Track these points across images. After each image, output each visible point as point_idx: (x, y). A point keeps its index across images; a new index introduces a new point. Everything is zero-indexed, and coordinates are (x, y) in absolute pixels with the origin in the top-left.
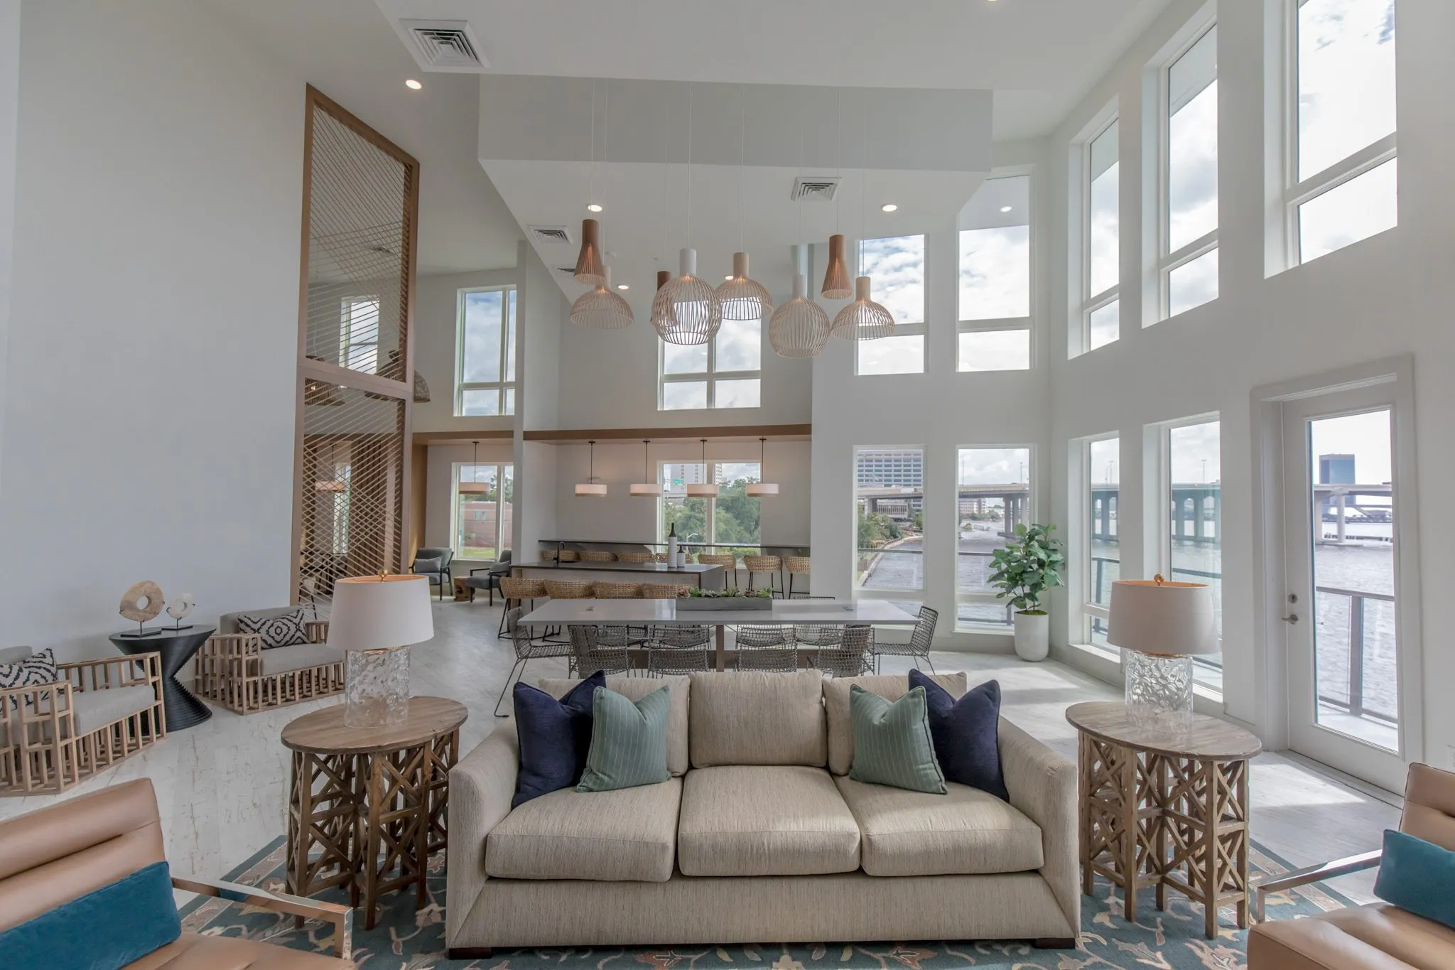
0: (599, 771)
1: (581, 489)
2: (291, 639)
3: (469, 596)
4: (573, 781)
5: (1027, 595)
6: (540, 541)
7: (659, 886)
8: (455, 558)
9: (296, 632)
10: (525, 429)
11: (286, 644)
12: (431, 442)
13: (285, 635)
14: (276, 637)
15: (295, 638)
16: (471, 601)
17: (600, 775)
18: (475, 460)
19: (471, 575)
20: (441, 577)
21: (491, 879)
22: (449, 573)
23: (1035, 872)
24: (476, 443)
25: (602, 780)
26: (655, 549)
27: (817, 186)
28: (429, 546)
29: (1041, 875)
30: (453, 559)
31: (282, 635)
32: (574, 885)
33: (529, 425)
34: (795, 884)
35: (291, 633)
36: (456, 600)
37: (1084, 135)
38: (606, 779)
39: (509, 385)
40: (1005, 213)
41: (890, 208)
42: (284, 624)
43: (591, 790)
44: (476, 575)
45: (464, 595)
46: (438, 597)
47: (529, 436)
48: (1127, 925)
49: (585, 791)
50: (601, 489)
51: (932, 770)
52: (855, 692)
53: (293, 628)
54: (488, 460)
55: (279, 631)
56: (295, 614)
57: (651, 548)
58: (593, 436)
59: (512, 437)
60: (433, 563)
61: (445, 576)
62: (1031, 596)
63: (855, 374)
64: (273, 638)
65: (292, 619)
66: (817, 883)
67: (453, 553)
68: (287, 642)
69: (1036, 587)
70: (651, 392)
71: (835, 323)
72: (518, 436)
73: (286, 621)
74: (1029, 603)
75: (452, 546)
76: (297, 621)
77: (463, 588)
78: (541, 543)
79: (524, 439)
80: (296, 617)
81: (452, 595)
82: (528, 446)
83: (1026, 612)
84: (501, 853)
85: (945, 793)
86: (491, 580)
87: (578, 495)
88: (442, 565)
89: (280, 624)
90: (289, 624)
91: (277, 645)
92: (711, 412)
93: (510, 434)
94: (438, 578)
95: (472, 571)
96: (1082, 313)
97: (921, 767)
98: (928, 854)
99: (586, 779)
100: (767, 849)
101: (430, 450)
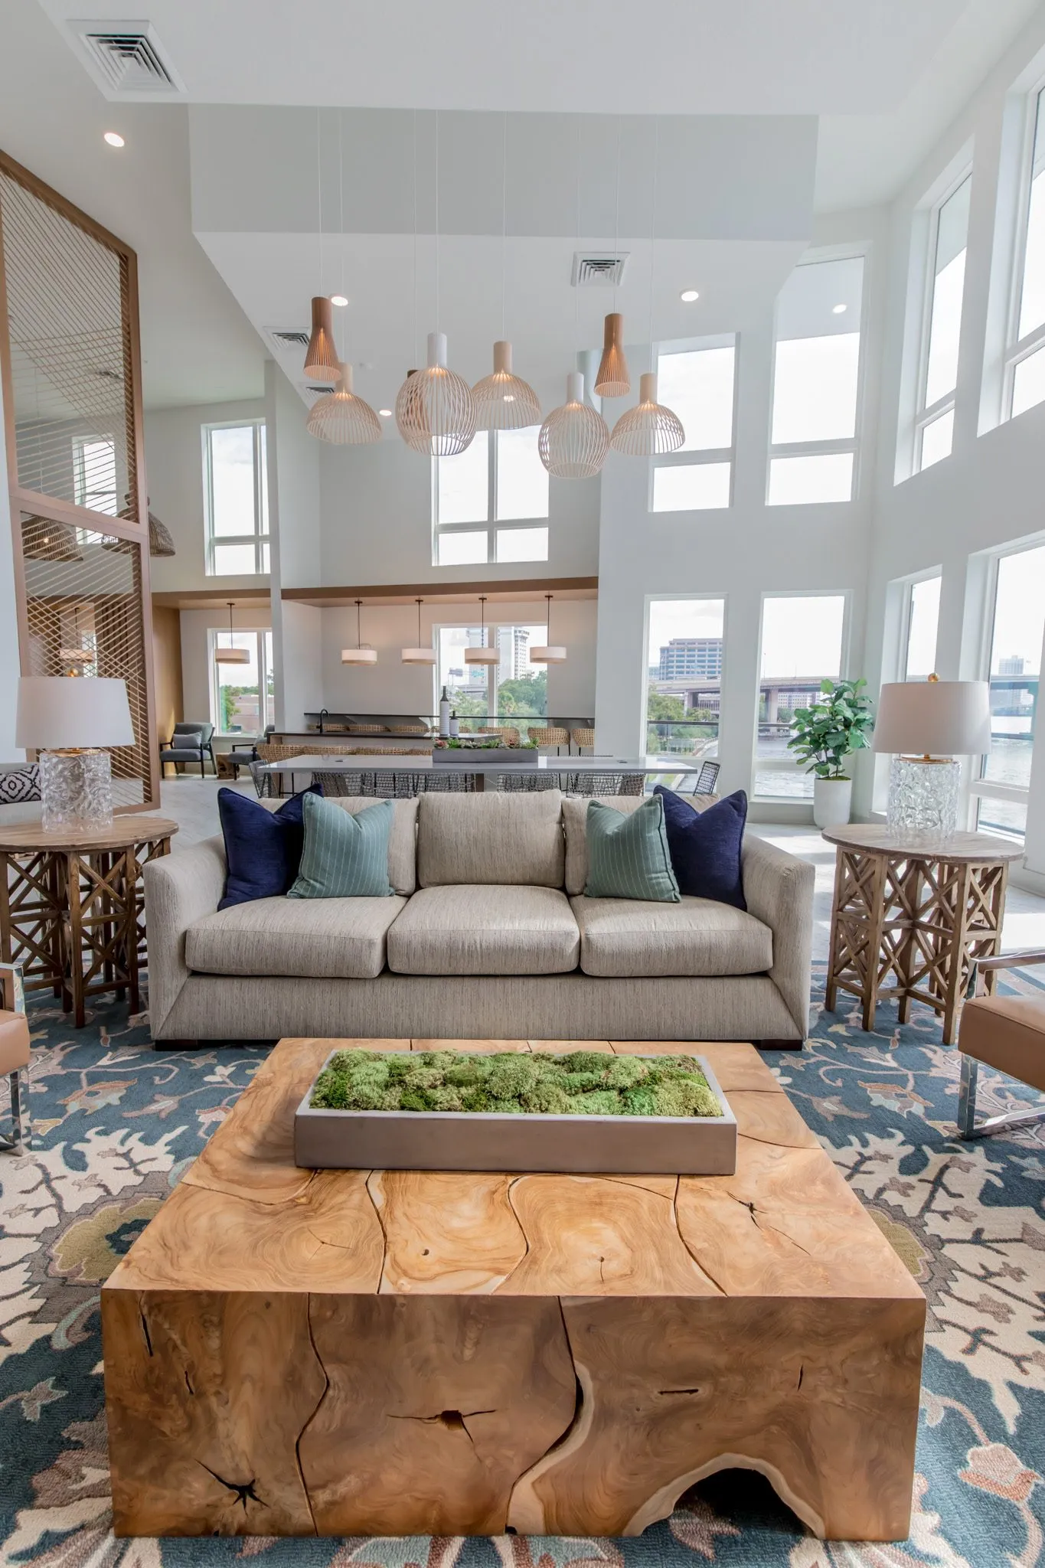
0: (310, 878)
1: (348, 655)
2: (26, 795)
3: (234, 773)
4: (282, 888)
5: (829, 760)
6: (305, 714)
7: (367, 984)
8: (216, 734)
9: (32, 787)
10: (284, 586)
11: (22, 800)
12: (183, 603)
13: (19, 791)
14: (10, 791)
15: (31, 794)
17: (312, 882)
18: (231, 627)
19: (234, 750)
20: (201, 753)
21: (195, 974)
22: (210, 750)
23: (764, 974)
24: (231, 604)
25: (314, 887)
26: (432, 722)
27: (601, 265)
28: (189, 721)
29: (769, 977)
30: (214, 735)
31: (16, 791)
32: (279, 982)
33: (287, 582)
34: (509, 982)
35: (27, 788)
36: (219, 778)
37: (930, 197)
38: (318, 885)
39: (265, 538)
40: (838, 315)
41: (690, 296)
42: (17, 779)
43: (302, 897)
44: (239, 751)
45: (227, 772)
46: (201, 776)
47: (287, 594)
48: (864, 1034)
49: (296, 897)
50: (370, 656)
51: (667, 879)
52: (592, 807)
53: (28, 783)
54: (246, 626)
55: (12, 785)
56: (29, 770)
57: (426, 721)
58: (359, 594)
59: (269, 596)
60: (193, 740)
61: (207, 753)
62: (835, 761)
63: (649, 511)
64: (7, 792)
65: (26, 774)
66: (532, 982)
67: (214, 729)
68: (23, 798)
69: (840, 749)
70: (425, 545)
71: (614, 432)
72: (276, 594)
73: (19, 776)
74: (832, 767)
75: (212, 721)
76: (32, 776)
77: (226, 766)
78: (308, 715)
79: (283, 598)
80: (30, 773)
81: (215, 773)
82: (289, 608)
83: (828, 778)
84: (200, 946)
85: (678, 901)
87: (344, 662)
88: (203, 740)
89: (14, 779)
90: (24, 779)
91: (12, 800)
92: (491, 566)
93: (266, 593)
94: (198, 754)
95: (234, 747)
96: (914, 427)
97: (654, 875)
98: (649, 954)
99: (298, 887)
100: (478, 946)
101: (182, 614)
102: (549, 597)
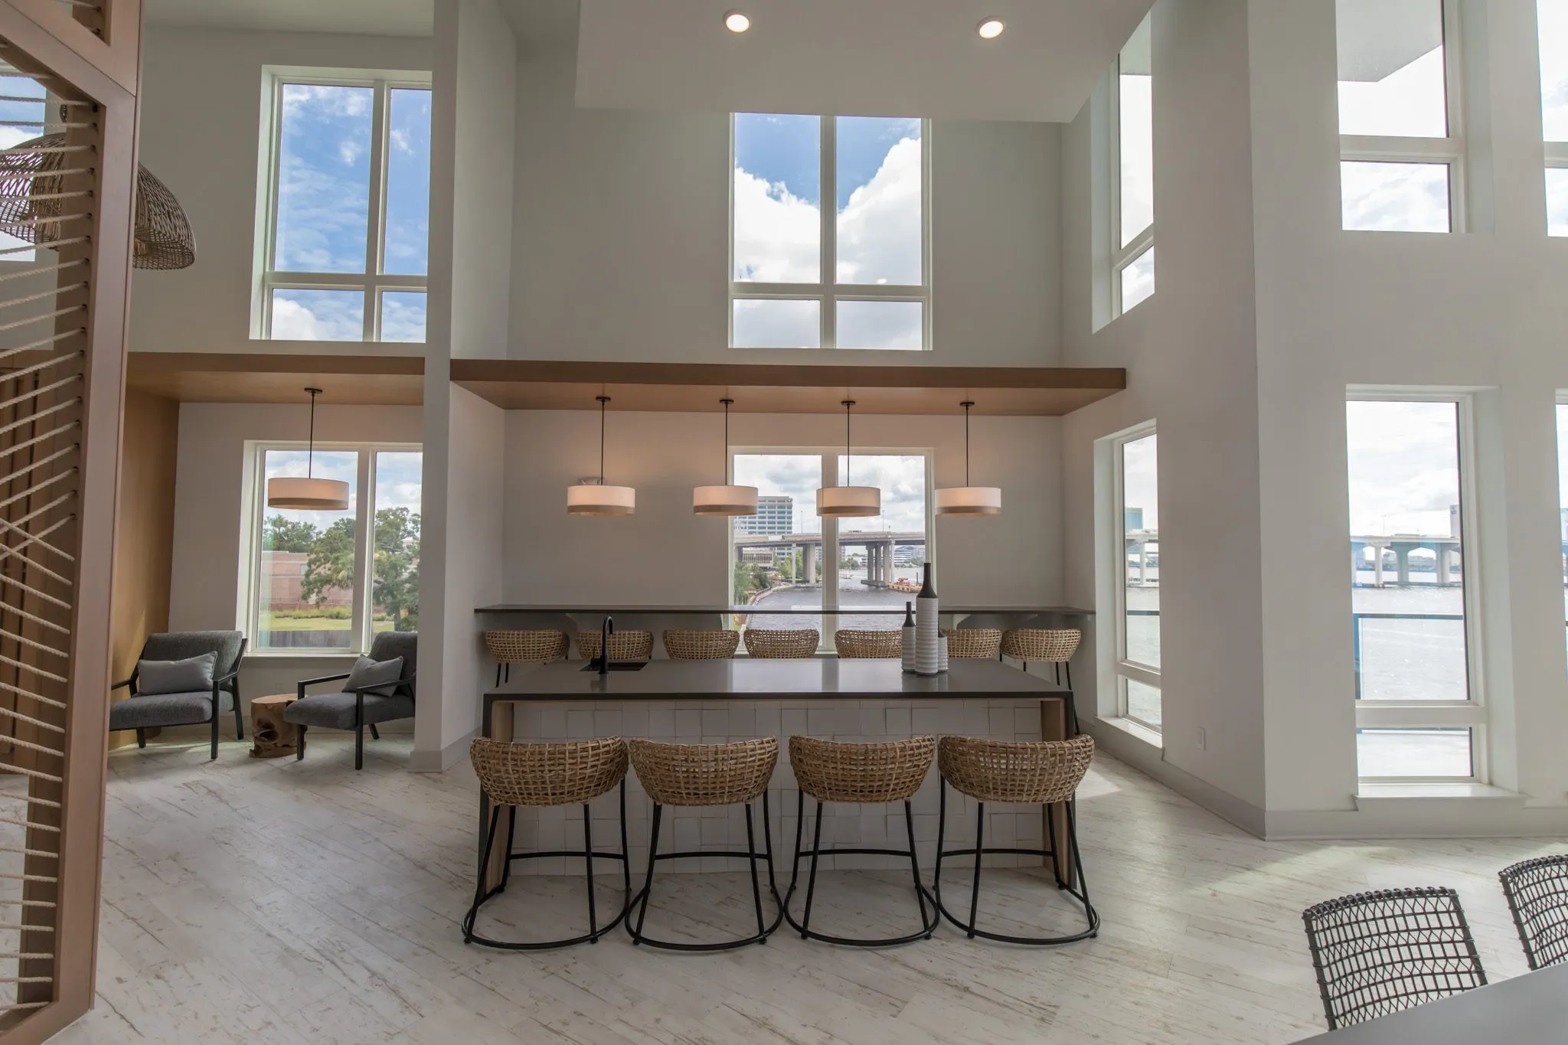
1: (581, 495)
3: (295, 742)
6: (477, 611)
8: (249, 652)
10: (453, 356)
12: (190, 386)
16: (301, 757)
19: (301, 695)
20: (215, 703)
22: (234, 691)
24: (314, 391)
28: (179, 627)
30: (245, 655)
33: (460, 348)
36: (257, 754)
44: (314, 693)
45: (280, 742)
46: (205, 747)
47: (463, 371)
50: (624, 497)
59: (422, 373)
60: (195, 671)
61: (225, 697)
67: (244, 641)
72: (437, 371)
75: (240, 626)
77: (277, 727)
78: (480, 614)
79: (453, 378)
81: (240, 737)
86: (359, 707)
87: (572, 508)
88: (216, 674)
92: (828, 351)
93: (415, 367)
94: (207, 707)
95: (301, 685)
101: (184, 409)
102: (967, 404)
